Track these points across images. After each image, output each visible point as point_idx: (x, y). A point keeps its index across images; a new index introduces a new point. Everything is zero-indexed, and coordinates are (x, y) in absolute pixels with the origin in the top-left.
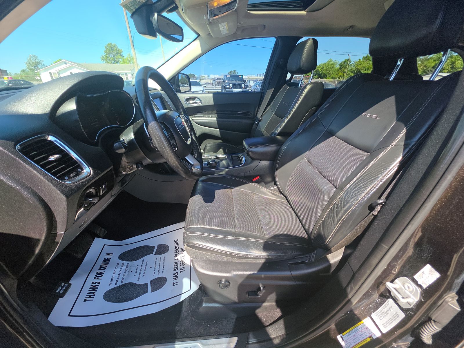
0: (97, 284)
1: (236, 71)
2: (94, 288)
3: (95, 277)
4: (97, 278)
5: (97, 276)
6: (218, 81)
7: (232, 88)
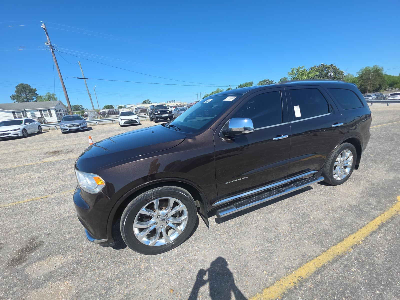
6: (141, 109)
7: (160, 114)
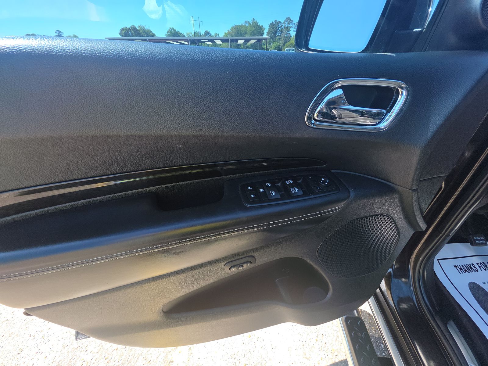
0: (475, 270)
2: (469, 268)
3: (479, 264)
4: (480, 265)
5: (482, 265)
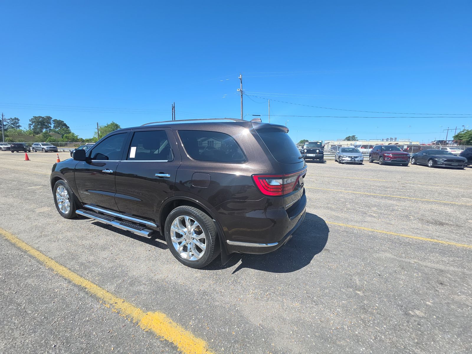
1: (355, 136)
